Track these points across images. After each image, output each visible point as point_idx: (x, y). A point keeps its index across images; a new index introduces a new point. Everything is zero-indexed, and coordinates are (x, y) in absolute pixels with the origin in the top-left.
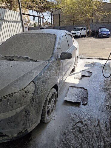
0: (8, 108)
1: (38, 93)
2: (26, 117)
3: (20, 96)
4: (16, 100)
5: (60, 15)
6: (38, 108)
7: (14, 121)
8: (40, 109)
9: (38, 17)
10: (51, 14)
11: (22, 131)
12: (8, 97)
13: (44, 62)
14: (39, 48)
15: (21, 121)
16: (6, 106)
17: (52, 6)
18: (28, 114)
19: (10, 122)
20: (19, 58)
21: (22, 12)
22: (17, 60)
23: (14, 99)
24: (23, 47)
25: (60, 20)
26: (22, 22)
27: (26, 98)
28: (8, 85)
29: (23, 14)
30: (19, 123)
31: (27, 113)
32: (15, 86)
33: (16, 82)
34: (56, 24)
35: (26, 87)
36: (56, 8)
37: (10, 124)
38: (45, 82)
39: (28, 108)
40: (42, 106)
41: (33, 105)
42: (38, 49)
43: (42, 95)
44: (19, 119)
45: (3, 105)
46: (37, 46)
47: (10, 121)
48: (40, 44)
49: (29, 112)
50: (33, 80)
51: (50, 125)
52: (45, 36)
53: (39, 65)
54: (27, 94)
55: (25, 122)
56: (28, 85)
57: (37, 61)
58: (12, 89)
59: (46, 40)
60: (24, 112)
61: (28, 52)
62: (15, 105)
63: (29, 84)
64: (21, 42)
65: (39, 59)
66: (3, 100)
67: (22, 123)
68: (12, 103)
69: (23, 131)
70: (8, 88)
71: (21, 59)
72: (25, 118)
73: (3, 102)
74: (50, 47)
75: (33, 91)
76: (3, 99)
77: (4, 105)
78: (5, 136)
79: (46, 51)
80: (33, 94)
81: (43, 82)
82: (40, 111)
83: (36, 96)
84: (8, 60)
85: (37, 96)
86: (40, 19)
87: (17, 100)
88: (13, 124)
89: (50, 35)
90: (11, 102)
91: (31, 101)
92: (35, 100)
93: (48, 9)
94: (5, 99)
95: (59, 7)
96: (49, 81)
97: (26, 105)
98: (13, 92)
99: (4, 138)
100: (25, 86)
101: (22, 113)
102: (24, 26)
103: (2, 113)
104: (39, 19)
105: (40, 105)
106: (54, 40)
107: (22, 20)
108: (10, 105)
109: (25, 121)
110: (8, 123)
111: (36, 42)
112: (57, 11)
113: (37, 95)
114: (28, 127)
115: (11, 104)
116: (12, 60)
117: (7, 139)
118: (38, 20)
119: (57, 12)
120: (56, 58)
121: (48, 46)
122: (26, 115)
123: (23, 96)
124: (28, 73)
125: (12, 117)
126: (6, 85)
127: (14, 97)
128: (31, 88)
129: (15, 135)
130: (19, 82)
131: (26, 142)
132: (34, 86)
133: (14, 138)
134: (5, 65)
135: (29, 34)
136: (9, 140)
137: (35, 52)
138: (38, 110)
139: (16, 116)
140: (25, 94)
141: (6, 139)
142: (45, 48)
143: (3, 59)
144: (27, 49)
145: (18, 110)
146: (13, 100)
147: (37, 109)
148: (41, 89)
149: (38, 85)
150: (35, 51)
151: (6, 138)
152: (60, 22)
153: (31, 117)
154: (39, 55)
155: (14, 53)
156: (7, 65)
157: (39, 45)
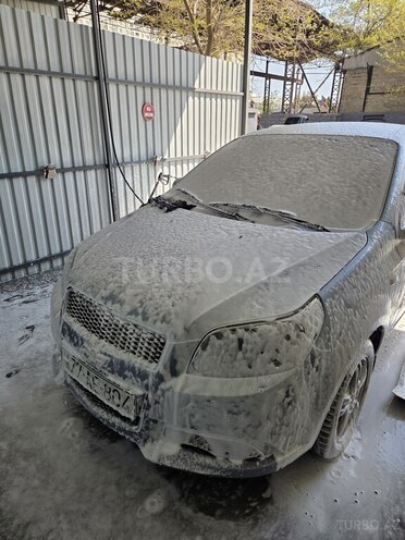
0: (236, 364)
1: (329, 340)
2: (284, 413)
3: (277, 335)
4: (263, 347)
5: (370, 69)
6: (321, 394)
7: (249, 413)
8: (327, 398)
9: (285, 79)
10: (337, 68)
11: (260, 456)
12: (240, 332)
13: (351, 234)
14: (331, 187)
15: (268, 418)
16: (231, 355)
17: (346, 38)
18: (290, 403)
19: (235, 410)
20: (258, 213)
21: (250, 68)
22: (252, 219)
23: (258, 339)
24: (271, 179)
25: (368, 89)
26: (244, 98)
27: (296, 346)
28: (241, 294)
29: (252, 73)
30: (260, 424)
31: (288, 400)
32: (260, 300)
33: (263, 287)
34: (347, 104)
35: (296, 312)
36: (359, 45)
37: (235, 416)
38: (356, 308)
39: (294, 382)
40: (333, 388)
41: (310, 377)
42: (327, 188)
43: (340, 352)
44: (264, 410)
45: (223, 351)
46: (323, 177)
47: (237, 407)
48: (335, 171)
49: (294, 399)
50: (318, 291)
51: (338, 473)
52: (355, 146)
53: (337, 245)
54: (298, 336)
55: (277, 429)
56: (303, 307)
57: (325, 230)
58: (252, 307)
59: (360, 161)
60: (282, 393)
61: (291, 195)
62: (258, 360)
63: (307, 304)
64: (264, 161)
65: (332, 225)
66: (225, 335)
67: (268, 426)
68: (251, 351)
69: (262, 458)
70: (239, 300)
71: (265, 218)
72: (279, 412)
73: (225, 344)
74: (375, 185)
75: (318, 329)
76: (227, 332)
77: (227, 351)
78: (207, 454)
79: (359, 197)
80: (317, 338)
81: (348, 306)
82: (324, 404)
83: (322, 348)
84: (222, 215)
85: (325, 350)
86: (292, 88)
87: (266, 348)
88: (243, 420)
89: (375, 144)
90: (249, 347)
91: (306, 362)
92: (317, 362)
93: (326, 49)
94: (231, 336)
95: (373, 40)
96: (367, 307)
97: (293, 371)
98: (258, 317)
99: (201, 459)
100: (296, 308)
101: (276, 395)
102: (248, 110)
103: (218, 377)
104: (288, 87)
105: (328, 386)
106: (392, 159)
107: (244, 90)
108: (244, 358)
109: (276, 425)
110: (230, 412)
111: (321, 164)
112: (364, 56)
113: (327, 347)
114: (280, 448)
115: (248, 355)
116: (236, 217)
117: (212, 468)
118: (285, 88)
119: (363, 62)
120: (394, 228)
121: (368, 182)
122: (286, 405)
123: (288, 338)
124: (300, 265)
125: (247, 397)
126: (234, 294)
127: (260, 335)
128: (311, 318)
129: (237, 462)
130: (272, 290)
131: (252, 502)
132: (321, 312)
133: (234, 471)
134: (219, 230)
135: (290, 137)
136: (217, 473)
137: (316, 198)
138: (320, 401)
139: (258, 399)
140: (293, 335)
141: (209, 467)
142: (356, 186)
143: (204, 212)
144: (287, 184)
145: (267, 380)
146: (255, 342)
147: (318, 396)
148: (342, 328)
149: (333, 314)
150: (316, 193)
151: (208, 461)
152: (369, 97)
153: (295, 417)
154: (329, 208)
155: (240, 195)
156: (226, 231)
157: (329, 175)
